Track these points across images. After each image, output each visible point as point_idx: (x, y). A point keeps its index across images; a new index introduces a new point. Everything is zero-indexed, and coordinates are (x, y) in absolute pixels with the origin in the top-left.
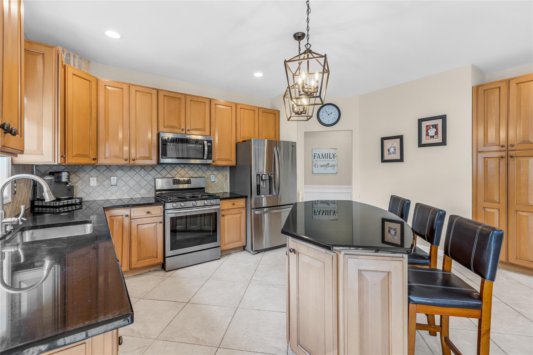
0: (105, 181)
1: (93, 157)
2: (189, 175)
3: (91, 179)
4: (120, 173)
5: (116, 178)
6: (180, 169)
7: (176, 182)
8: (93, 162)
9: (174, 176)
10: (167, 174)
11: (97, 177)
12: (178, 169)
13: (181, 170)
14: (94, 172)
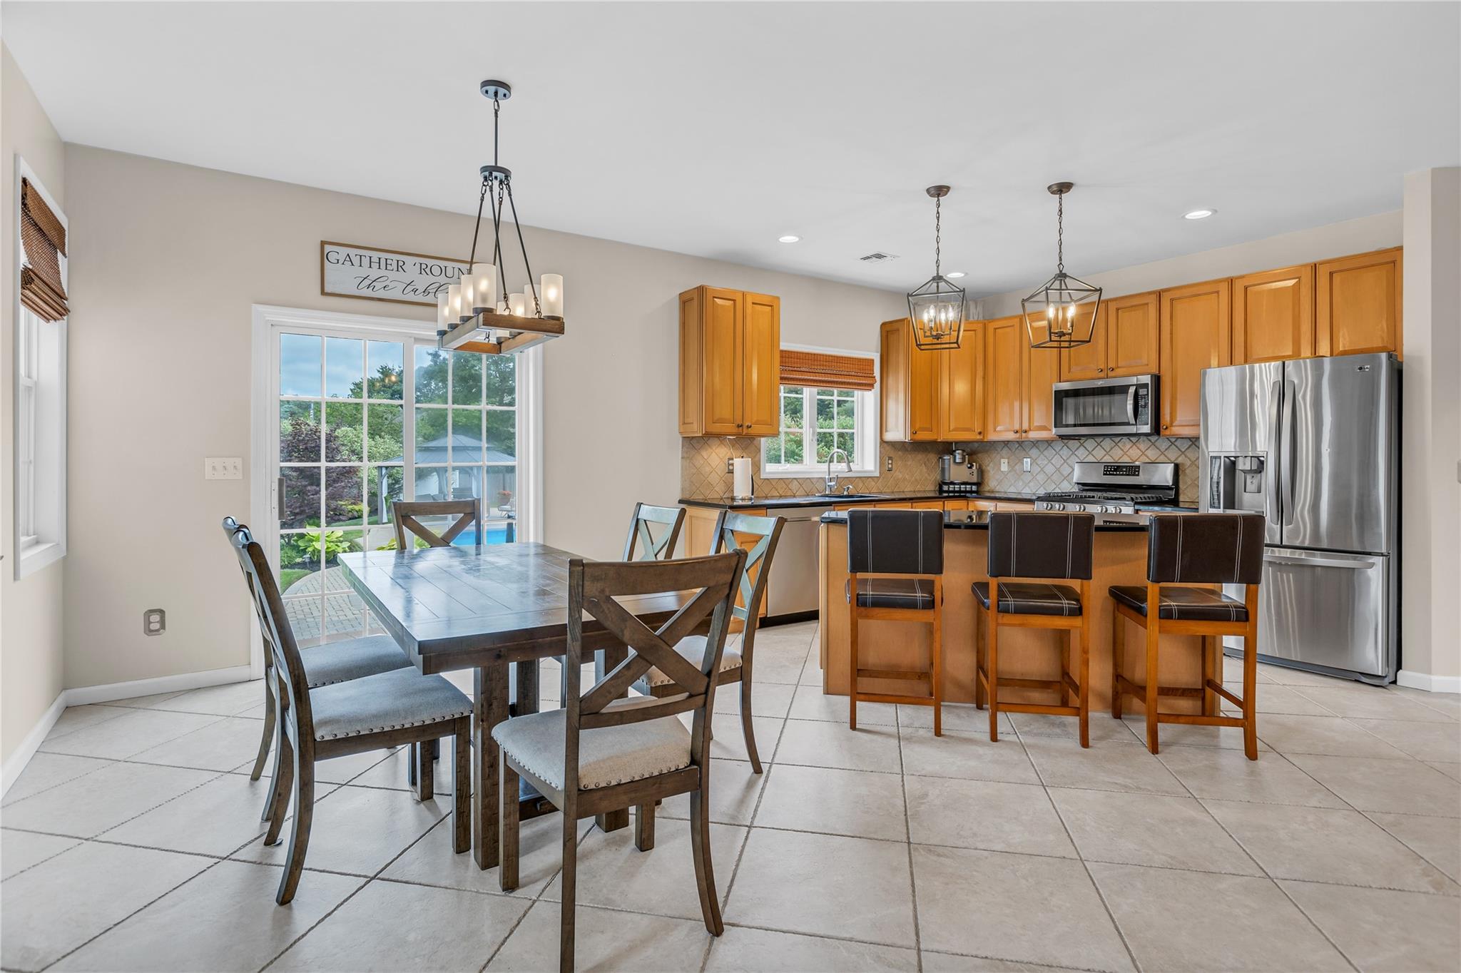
0: (1016, 464)
1: (979, 431)
2: (1148, 457)
3: (1002, 460)
4: (1034, 452)
5: (1029, 460)
6: (1128, 445)
7: (1109, 471)
8: (979, 437)
9: (1116, 459)
10: (1105, 455)
11: (1008, 458)
12: (1124, 445)
13: (1131, 447)
14: (1005, 451)
